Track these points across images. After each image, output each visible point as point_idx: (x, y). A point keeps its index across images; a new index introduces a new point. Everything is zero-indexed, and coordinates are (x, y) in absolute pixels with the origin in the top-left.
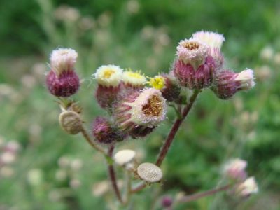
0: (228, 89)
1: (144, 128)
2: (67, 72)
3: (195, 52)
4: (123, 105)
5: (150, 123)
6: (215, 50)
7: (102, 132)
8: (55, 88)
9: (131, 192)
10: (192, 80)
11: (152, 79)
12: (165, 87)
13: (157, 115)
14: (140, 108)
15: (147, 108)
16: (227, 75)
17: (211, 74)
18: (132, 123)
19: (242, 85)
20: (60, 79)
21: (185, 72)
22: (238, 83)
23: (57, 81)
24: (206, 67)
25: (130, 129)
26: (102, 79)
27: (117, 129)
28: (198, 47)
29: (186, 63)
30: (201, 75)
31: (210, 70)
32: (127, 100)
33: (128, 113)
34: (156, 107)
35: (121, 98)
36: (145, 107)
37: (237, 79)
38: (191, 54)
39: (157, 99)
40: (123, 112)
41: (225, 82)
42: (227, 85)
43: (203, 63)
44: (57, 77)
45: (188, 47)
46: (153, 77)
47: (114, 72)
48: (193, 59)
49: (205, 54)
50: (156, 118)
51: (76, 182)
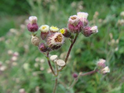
0: (87, 33)
1: (56, 46)
2: (34, 23)
3: (74, 20)
4: (49, 39)
5: (58, 44)
6: (84, 19)
7: (42, 48)
8: (30, 28)
9: (58, 71)
10: (74, 30)
11: (61, 30)
12: (65, 33)
13: (60, 42)
14: (54, 39)
15: (56, 39)
16: (87, 28)
17: (80, 28)
18: (52, 45)
19: (93, 32)
20: (32, 25)
21: (71, 27)
22: (91, 31)
23: (31, 26)
24: (79, 26)
25: (51, 47)
26: (42, 30)
27: (47, 47)
28: (76, 19)
29: (72, 24)
30: (77, 28)
31: (80, 27)
32: (51, 37)
33: (50, 41)
34: (60, 39)
35: (49, 36)
36: (55, 39)
37: (91, 30)
38: (73, 21)
39: (61, 36)
40: (49, 41)
41: (86, 31)
42: (87, 32)
43: (78, 24)
44: (31, 25)
45: (72, 19)
46: (61, 29)
47: (46, 27)
48: (73, 23)
49: (78, 21)
50: (60, 43)
51: (42, 68)
